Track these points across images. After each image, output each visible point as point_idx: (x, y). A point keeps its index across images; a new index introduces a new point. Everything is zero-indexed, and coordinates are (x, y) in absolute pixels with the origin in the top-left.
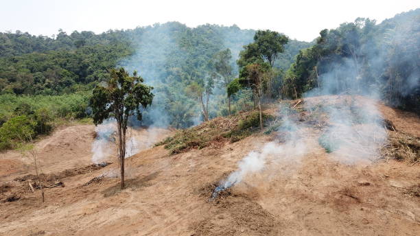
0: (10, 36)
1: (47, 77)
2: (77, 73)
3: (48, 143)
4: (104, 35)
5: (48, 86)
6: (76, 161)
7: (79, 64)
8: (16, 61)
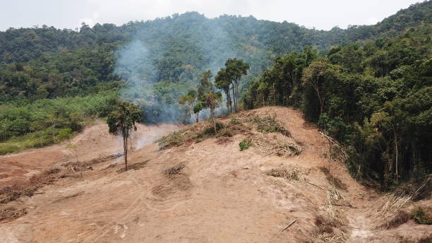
0: (38, 31)
1: (74, 76)
2: (100, 71)
3: (80, 139)
4: (124, 27)
5: (75, 85)
6: (100, 152)
7: (101, 62)
8: (47, 61)
